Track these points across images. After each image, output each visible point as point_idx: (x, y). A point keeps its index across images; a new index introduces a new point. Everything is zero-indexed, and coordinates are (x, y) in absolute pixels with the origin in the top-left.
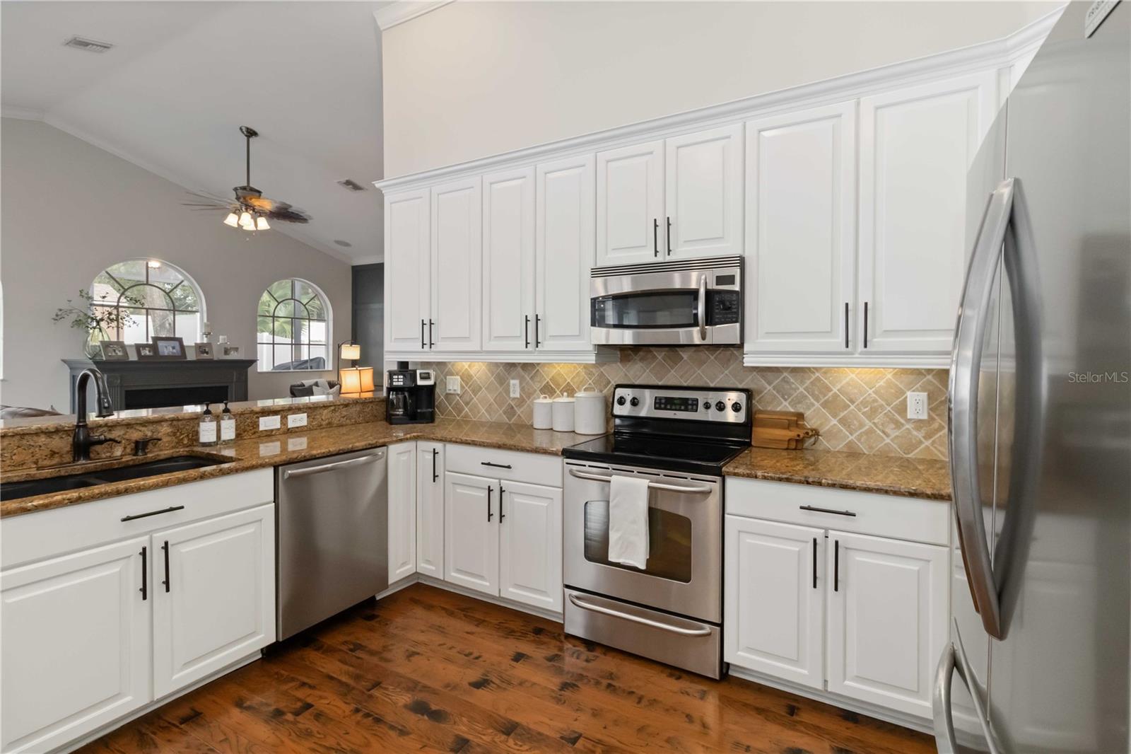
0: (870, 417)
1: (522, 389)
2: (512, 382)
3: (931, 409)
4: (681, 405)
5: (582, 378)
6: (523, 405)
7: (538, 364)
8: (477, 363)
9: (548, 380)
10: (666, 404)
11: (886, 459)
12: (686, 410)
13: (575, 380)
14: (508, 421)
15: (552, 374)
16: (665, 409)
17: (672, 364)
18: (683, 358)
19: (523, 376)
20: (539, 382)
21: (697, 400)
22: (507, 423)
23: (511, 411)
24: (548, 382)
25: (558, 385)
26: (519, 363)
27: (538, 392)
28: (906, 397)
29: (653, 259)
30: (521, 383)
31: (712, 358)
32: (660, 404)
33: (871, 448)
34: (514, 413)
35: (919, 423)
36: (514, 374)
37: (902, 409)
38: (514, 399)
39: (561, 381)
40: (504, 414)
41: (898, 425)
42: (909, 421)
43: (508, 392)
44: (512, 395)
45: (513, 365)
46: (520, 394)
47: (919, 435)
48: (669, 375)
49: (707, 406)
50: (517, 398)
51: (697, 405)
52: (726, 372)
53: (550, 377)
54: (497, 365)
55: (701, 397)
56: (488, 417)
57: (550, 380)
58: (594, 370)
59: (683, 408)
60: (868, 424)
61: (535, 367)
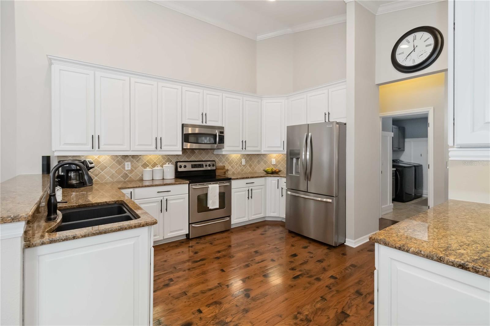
0: (236, 165)
1: (132, 166)
2: (126, 163)
3: (246, 163)
4: (199, 166)
5: (161, 160)
6: (132, 173)
7: (140, 155)
8: (104, 156)
9: (145, 161)
10: (194, 166)
11: (239, 173)
12: (201, 167)
13: (158, 161)
14: (123, 180)
15: (147, 159)
16: (195, 168)
17: (192, 154)
18: (195, 152)
19: (132, 161)
20: (141, 162)
21: (203, 164)
22: (123, 181)
23: (126, 176)
24: (145, 163)
25: (150, 163)
26: (130, 156)
27: (140, 166)
28: (242, 161)
29: (201, 124)
30: (131, 164)
31: (204, 152)
32: (193, 166)
33: (236, 172)
34: (128, 176)
35: (244, 166)
36: (128, 160)
37: (241, 163)
38: (127, 170)
39: (151, 162)
40: (122, 177)
41: (241, 166)
42: (242, 165)
43: (124, 168)
44: (126, 169)
45: (127, 156)
46: (131, 168)
47: (244, 168)
48: (192, 158)
49: (206, 166)
50: (130, 170)
51: (203, 166)
52: (207, 156)
53: (147, 160)
54: (117, 156)
55: (204, 163)
56: (111, 180)
57: (146, 161)
58: (166, 157)
59: (200, 167)
60: (236, 167)
61: (139, 157)
